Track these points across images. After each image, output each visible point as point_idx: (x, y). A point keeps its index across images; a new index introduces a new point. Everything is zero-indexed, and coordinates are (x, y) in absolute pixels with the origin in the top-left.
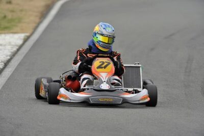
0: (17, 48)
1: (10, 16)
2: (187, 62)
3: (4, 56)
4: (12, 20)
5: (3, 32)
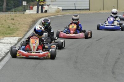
0: (14, 45)
1: (12, 27)
2: (106, 55)
3: (6, 50)
4: (13, 29)
5: (7, 36)
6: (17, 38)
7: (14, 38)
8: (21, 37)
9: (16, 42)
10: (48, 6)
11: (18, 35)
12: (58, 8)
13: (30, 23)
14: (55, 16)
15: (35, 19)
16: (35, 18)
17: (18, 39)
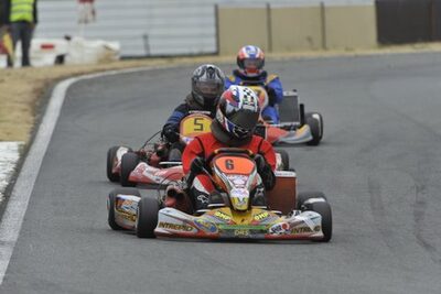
6: (14, 145)
7: (3, 145)
8: (23, 143)
9: (16, 157)
10: (68, 38)
11: (8, 134)
12: (107, 48)
13: (29, 98)
14: (105, 73)
15: (40, 85)
16: (38, 81)
17: (16, 148)
